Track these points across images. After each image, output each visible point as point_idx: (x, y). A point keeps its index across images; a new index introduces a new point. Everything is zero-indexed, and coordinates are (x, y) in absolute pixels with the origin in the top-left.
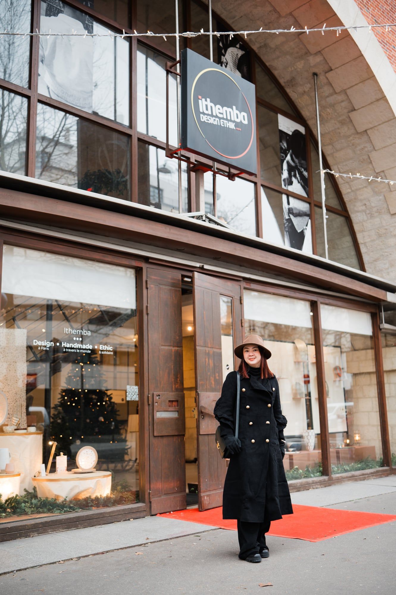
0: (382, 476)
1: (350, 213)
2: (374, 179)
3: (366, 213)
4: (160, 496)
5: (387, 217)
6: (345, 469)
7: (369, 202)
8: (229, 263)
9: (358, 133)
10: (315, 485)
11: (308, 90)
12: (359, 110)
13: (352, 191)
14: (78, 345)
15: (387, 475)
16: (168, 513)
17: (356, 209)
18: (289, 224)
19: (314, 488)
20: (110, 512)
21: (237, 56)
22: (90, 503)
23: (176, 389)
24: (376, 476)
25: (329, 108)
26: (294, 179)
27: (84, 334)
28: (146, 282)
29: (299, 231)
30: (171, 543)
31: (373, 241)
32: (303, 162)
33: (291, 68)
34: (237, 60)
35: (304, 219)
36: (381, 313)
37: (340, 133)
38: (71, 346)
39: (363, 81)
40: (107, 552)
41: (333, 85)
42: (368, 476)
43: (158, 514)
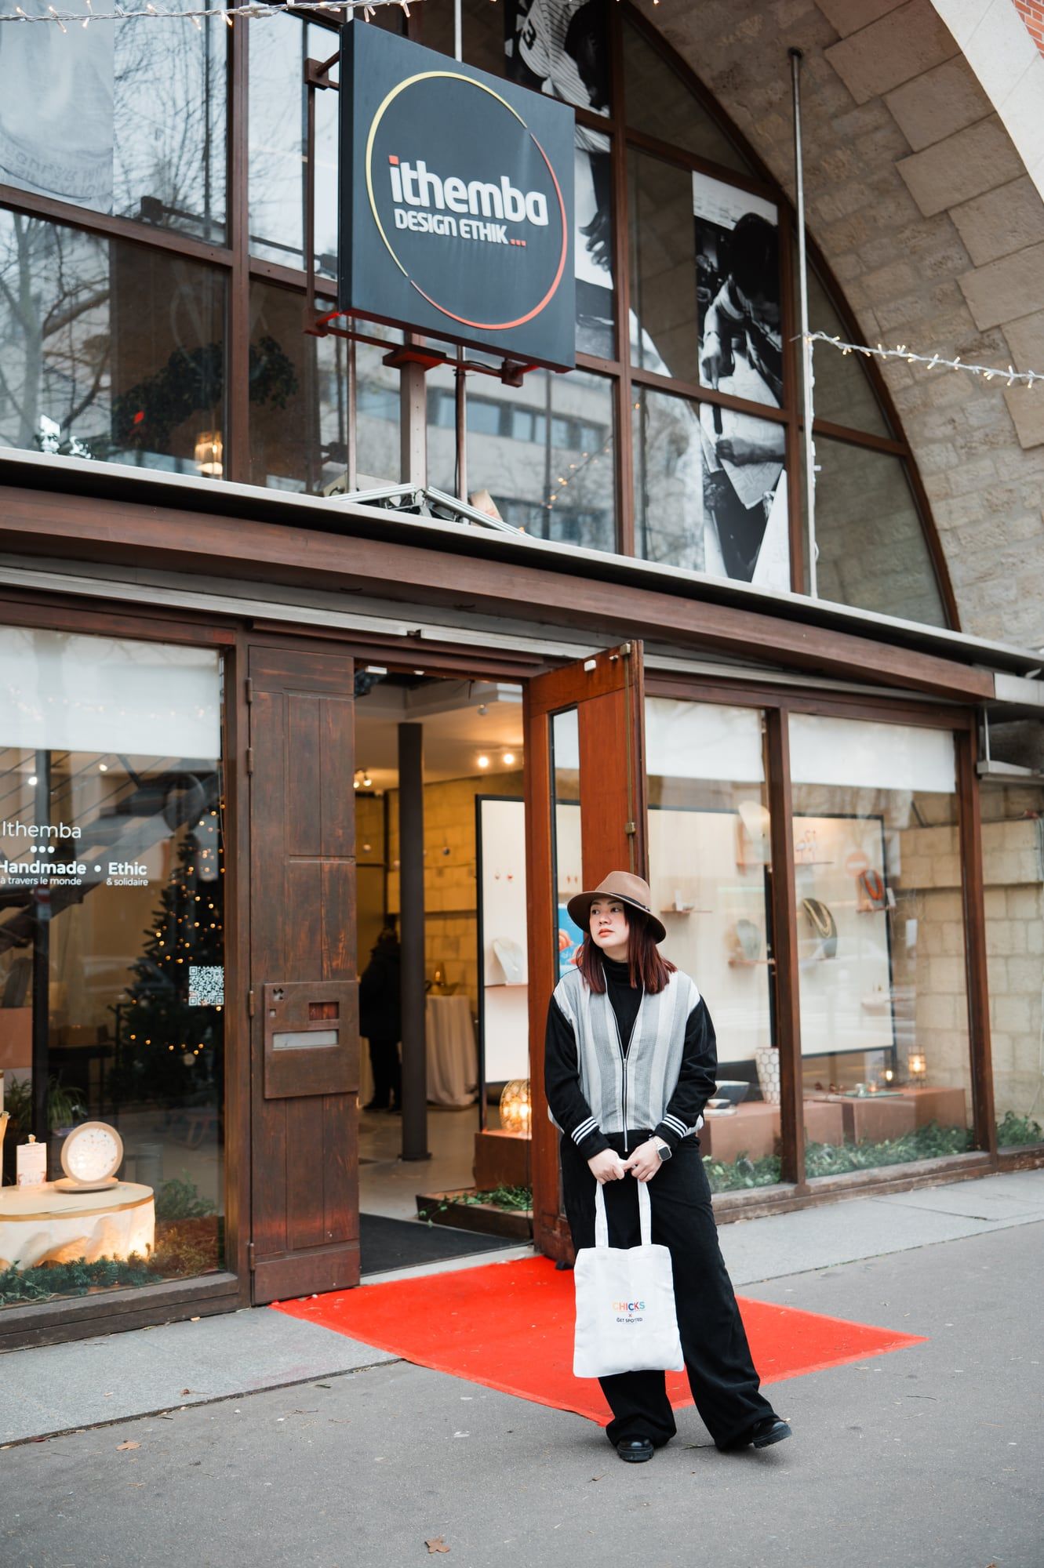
0: (965, 1177)
1: (912, 445)
2: (942, 361)
3: (954, 446)
4: (282, 1256)
5: (1011, 456)
6: (851, 1163)
7: (964, 414)
8: (504, 617)
9: (924, 219)
10: (753, 1211)
11: (780, 99)
12: (923, 154)
13: (916, 383)
14: (43, 866)
15: (981, 1175)
16: (303, 1299)
17: (928, 433)
18: (716, 488)
19: (748, 1218)
20: (133, 1302)
21: (564, 11)
22: (78, 1277)
23: (332, 970)
24: (945, 1178)
25: (841, 149)
26: (738, 359)
27: (62, 835)
28: (247, 684)
29: (748, 506)
30: (238, 1411)
31: (975, 523)
32: (768, 306)
33: (728, 38)
34: (565, 22)
35: (766, 471)
36: (981, 728)
37: (875, 220)
38: (24, 869)
39: (929, 70)
40: (56, 1435)
41: (846, 82)
42: (918, 1181)
43: (275, 1301)
